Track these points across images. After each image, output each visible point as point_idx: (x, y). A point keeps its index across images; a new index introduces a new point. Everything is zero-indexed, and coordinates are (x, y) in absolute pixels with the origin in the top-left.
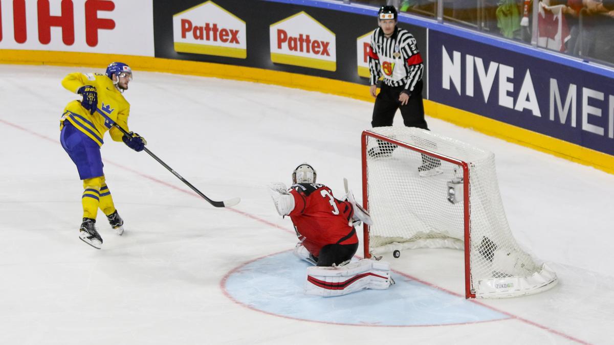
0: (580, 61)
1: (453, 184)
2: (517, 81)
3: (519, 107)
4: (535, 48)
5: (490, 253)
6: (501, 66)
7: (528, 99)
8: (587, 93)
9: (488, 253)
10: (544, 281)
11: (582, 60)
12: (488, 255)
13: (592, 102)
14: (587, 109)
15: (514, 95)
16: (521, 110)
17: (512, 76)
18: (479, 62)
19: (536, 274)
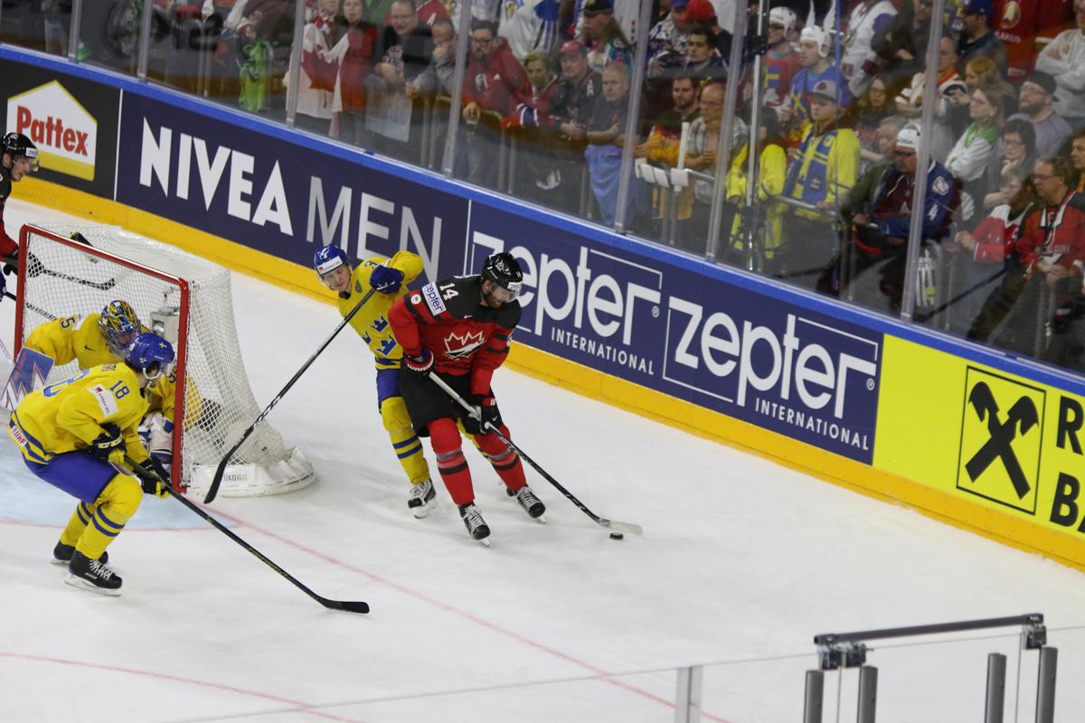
0: (361, 151)
1: (159, 316)
2: (259, 179)
3: (260, 219)
4: (290, 128)
5: (209, 422)
6: (235, 153)
7: (274, 207)
8: (368, 201)
9: (206, 421)
10: (293, 474)
11: (363, 150)
12: (206, 424)
13: (375, 216)
14: (366, 227)
15: (253, 199)
16: (262, 223)
17: (251, 170)
18: (201, 145)
19: (283, 462)
